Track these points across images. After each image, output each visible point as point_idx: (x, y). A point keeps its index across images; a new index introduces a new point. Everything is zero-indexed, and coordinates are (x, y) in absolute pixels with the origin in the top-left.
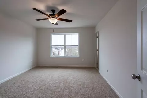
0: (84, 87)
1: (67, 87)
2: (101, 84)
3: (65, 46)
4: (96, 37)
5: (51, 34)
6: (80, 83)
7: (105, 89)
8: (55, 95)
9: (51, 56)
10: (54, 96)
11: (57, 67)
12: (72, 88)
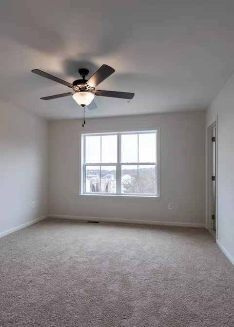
0: (166, 279)
1: (118, 273)
2: (218, 276)
3: (119, 165)
4: (210, 139)
5: (82, 135)
6: (156, 266)
7: (228, 290)
8: (86, 291)
9: (82, 194)
10: (81, 290)
11: (97, 222)
12: (131, 279)
